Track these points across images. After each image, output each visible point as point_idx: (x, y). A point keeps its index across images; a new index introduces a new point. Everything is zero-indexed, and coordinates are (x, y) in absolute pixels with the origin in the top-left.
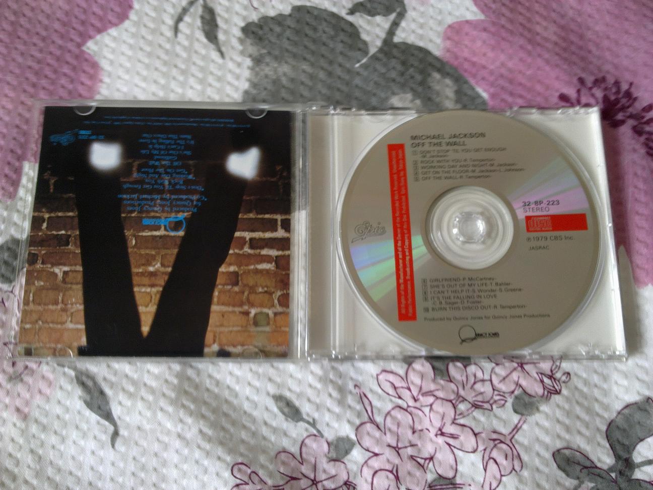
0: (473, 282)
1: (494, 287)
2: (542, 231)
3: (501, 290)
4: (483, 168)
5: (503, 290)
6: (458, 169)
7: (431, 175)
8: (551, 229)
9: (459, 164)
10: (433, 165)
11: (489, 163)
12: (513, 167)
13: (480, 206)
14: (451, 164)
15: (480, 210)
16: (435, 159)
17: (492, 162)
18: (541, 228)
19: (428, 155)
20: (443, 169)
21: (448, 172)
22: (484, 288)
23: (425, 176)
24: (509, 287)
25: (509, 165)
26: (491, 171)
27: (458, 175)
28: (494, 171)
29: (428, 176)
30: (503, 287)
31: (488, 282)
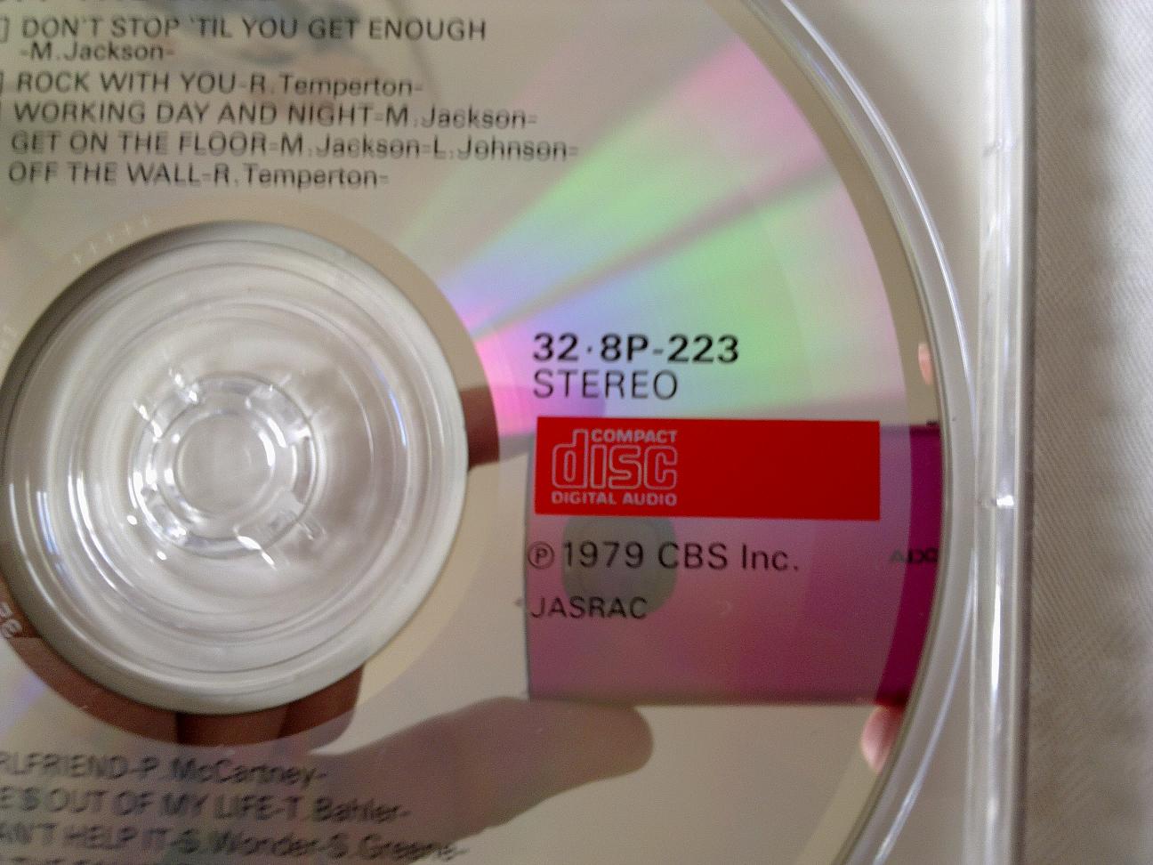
0: (196, 788)
1: (308, 829)
2: (620, 509)
3: (338, 847)
4: (344, 131)
5: (353, 844)
6: (207, 127)
7: (63, 155)
8: (671, 500)
9: (217, 100)
10: (79, 97)
11: (380, 102)
12: (505, 135)
13: (308, 333)
14: (177, 94)
15: (310, 358)
16: (95, 68)
17: (397, 102)
18: (619, 495)
19: (63, 44)
20: (127, 125)
21: (155, 143)
22: (252, 827)
23: (30, 158)
24: (389, 832)
25: (489, 120)
26: (383, 149)
27: (205, 164)
28: (405, 149)
29: (44, 157)
30: (355, 829)
31: (279, 792)
